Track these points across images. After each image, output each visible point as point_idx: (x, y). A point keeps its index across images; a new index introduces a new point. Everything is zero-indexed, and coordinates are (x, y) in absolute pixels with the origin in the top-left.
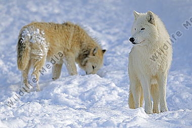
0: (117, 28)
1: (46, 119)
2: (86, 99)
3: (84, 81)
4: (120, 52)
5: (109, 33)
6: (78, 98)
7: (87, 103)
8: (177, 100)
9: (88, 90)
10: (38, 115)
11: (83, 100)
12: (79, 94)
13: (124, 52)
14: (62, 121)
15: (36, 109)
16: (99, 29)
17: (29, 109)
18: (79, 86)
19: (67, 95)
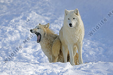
0: (50, 12)
1: (18, 71)
2: (37, 56)
3: (35, 45)
4: (53, 27)
5: (46, 16)
6: (32, 55)
7: (37, 58)
8: (87, 56)
9: (37, 50)
10: (14, 69)
11: (35, 56)
12: (32, 53)
13: (55, 27)
14: (27, 72)
15: (12, 65)
16: (40, 13)
17: (8, 65)
18: (32, 48)
19: (26, 54)
